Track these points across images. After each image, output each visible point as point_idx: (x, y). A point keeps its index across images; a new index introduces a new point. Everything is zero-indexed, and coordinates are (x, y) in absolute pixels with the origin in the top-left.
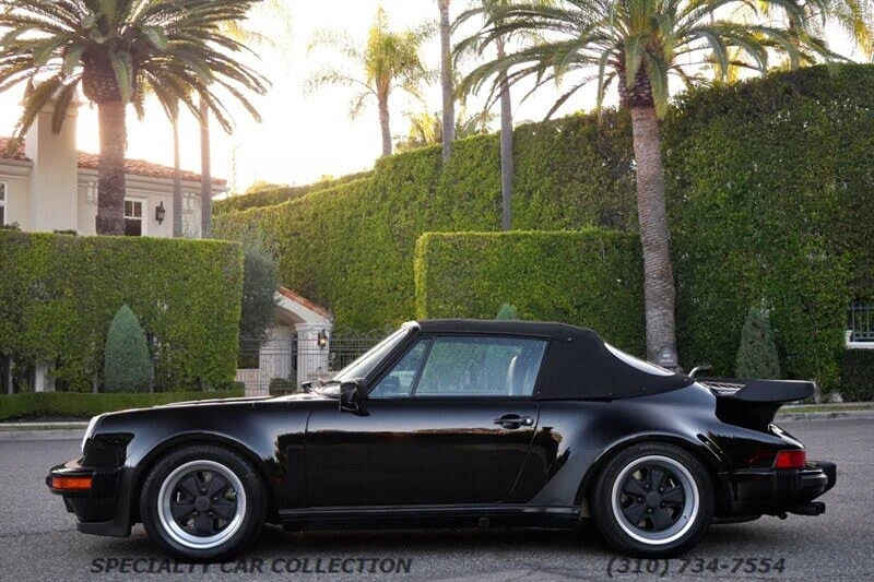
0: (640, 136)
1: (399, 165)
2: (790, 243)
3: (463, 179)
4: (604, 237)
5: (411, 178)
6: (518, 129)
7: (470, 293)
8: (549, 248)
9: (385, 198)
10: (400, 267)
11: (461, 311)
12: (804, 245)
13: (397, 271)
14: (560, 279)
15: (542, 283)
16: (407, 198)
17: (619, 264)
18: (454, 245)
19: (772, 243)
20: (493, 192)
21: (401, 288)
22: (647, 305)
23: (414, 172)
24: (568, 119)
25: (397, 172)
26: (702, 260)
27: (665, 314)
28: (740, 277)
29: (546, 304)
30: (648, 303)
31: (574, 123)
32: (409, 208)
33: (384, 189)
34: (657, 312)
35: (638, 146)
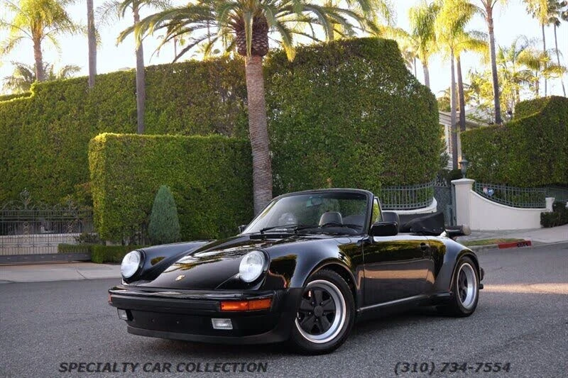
0: (252, 74)
1: (53, 89)
2: (348, 148)
3: (105, 100)
4: (225, 141)
5: (63, 98)
6: (148, 68)
7: (135, 177)
8: (188, 147)
9: (41, 112)
10: (54, 161)
11: (129, 190)
12: (356, 149)
13: (52, 164)
14: (196, 169)
15: (184, 171)
16: (61, 112)
17: (233, 160)
18: (124, 143)
19: (336, 148)
20: (130, 110)
21: (56, 176)
22: (255, 186)
23: (66, 94)
24: (187, 63)
25: (51, 95)
26: (289, 158)
27: (268, 193)
28: (316, 168)
29: (186, 186)
30: (256, 185)
31: (191, 66)
32: (62, 119)
33: (41, 106)
34: (262, 192)
35: (250, 82)
